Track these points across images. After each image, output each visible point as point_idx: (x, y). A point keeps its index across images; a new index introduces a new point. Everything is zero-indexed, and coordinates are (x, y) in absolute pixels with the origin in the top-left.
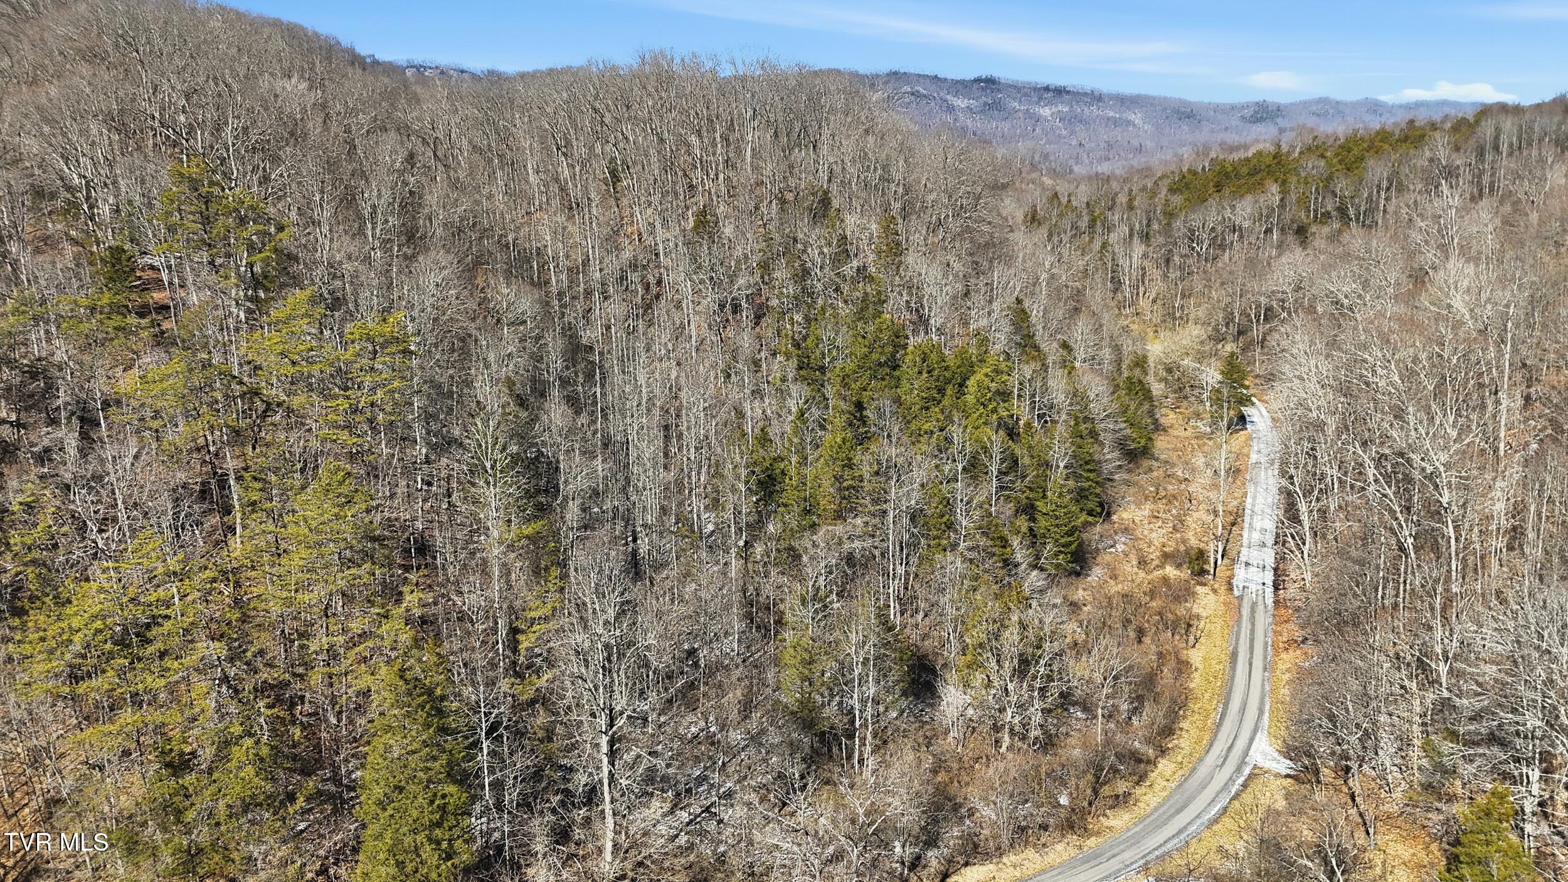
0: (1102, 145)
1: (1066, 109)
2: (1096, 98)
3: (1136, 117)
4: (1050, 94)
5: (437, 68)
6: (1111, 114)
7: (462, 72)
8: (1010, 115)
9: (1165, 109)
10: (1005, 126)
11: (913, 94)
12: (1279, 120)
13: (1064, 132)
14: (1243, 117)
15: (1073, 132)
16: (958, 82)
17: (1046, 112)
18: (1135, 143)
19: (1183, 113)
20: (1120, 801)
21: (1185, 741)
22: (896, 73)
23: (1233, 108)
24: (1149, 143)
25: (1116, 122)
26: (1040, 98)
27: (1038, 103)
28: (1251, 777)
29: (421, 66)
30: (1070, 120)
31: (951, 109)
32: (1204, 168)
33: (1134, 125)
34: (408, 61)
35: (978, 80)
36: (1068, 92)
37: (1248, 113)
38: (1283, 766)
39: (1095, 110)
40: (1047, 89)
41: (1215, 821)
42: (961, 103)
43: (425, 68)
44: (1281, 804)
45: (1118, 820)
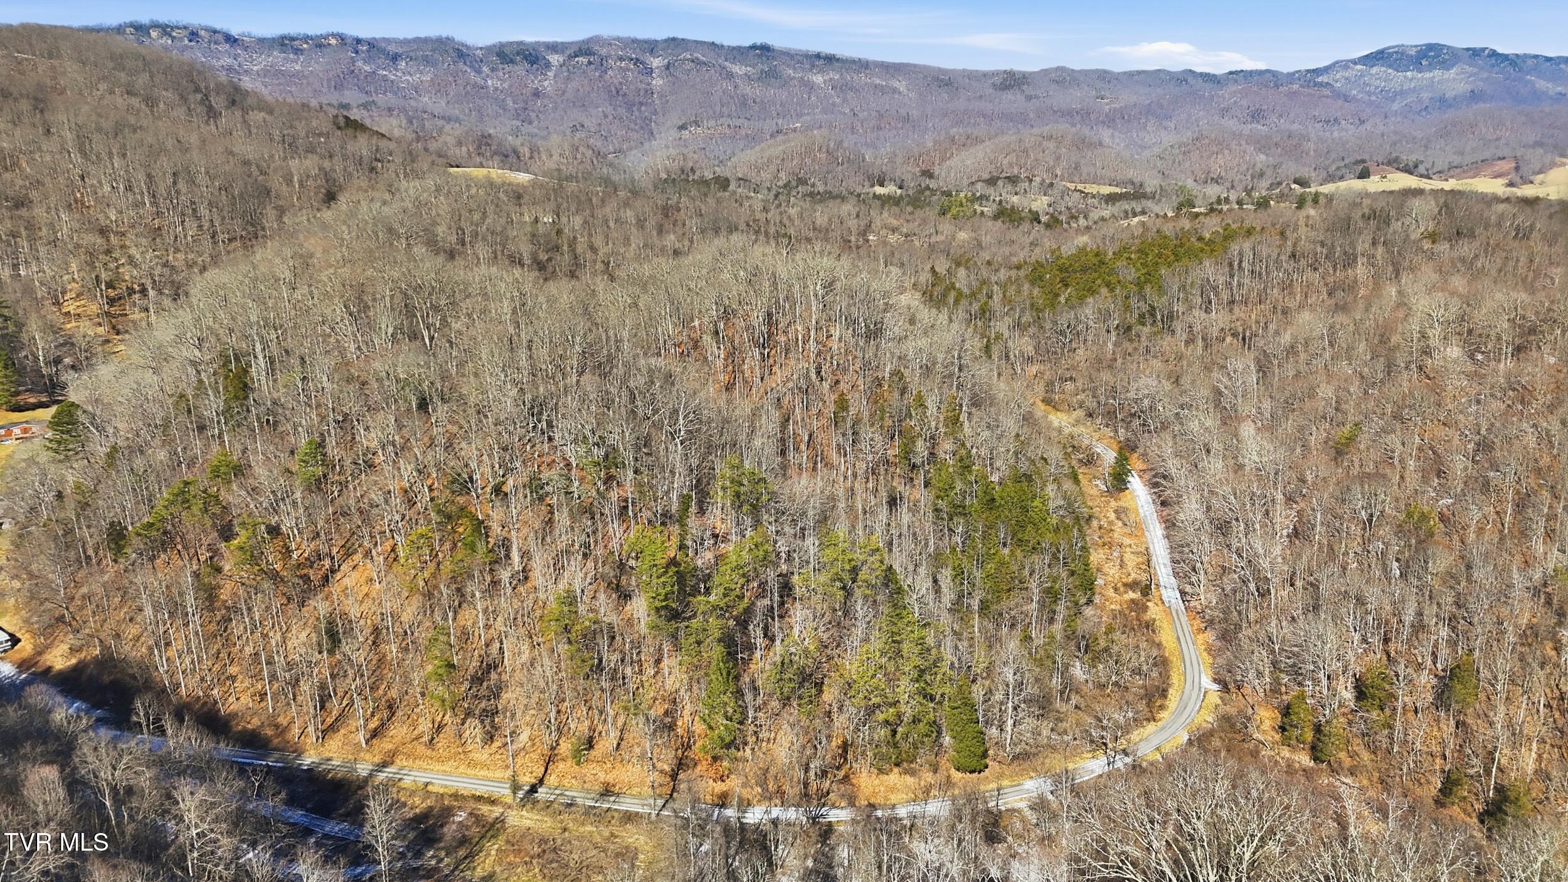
0: (874, 114)
1: (837, 77)
2: (863, 65)
3: (901, 85)
4: (822, 62)
5: (185, 28)
6: (878, 81)
7: (215, 32)
8: (785, 83)
9: (926, 77)
10: (783, 95)
11: (693, 61)
12: (1025, 87)
13: (838, 101)
14: (994, 85)
15: (845, 100)
16: (734, 48)
17: (818, 79)
18: (903, 112)
19: (942, 80)
20: (1162, 707)
21: (1175, 679)
22: (674, 39)
23: (985, 75)
24: (914, 112)
25: (882, 90)
26: (813, 66)
27: (811, 70)
28: (1206, 692)
29: (167, 26)
30: (842, 88)
31: (730, 76)
32: (1047, 260)
33: (900, 93)
34: (152, 21)
35: (754, 47)
36: (838, 60)
37: (998, 80)
38: (1216, 687)
39: (862, 78)
40: (818, 56)
41: (1199, 711)
42: (738, 69)
43: (172, 28)
44: (1219, 702)
45: (1164, 714)
